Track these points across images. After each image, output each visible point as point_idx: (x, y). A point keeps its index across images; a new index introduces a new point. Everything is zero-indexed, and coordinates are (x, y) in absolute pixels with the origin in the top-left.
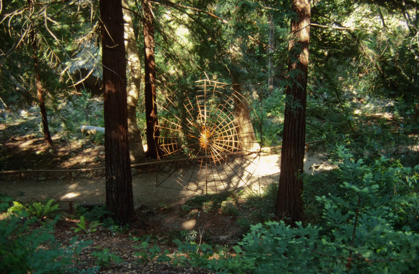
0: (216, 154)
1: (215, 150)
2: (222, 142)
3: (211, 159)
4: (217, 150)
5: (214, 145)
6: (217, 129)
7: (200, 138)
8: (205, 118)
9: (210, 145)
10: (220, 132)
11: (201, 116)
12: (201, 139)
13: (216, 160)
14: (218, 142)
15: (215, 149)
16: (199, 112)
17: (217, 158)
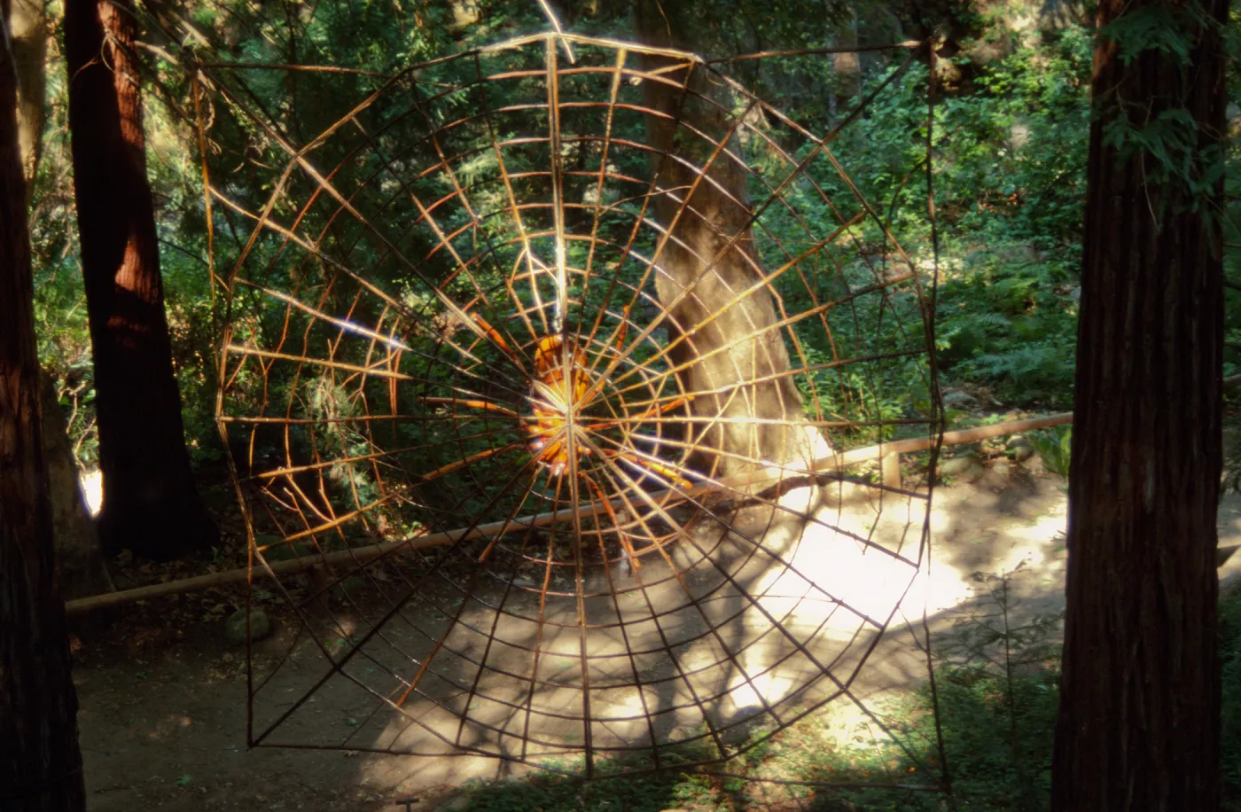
0: (643, 509)
1: (635, 486)
2: (675, 431)
3: (613, 540)
4: (650, 486)
5: (627, 453)
6: (646, 351)
7: (529, 409)
8: (560, 282)
9: (602, 453)
10: (661, 365)
11: (532, 273)
12: (538, 415)
13: (637, 545)
14: (649, 428)
15: (634, 475)
16: (519, 246)
17: (651, 536)
